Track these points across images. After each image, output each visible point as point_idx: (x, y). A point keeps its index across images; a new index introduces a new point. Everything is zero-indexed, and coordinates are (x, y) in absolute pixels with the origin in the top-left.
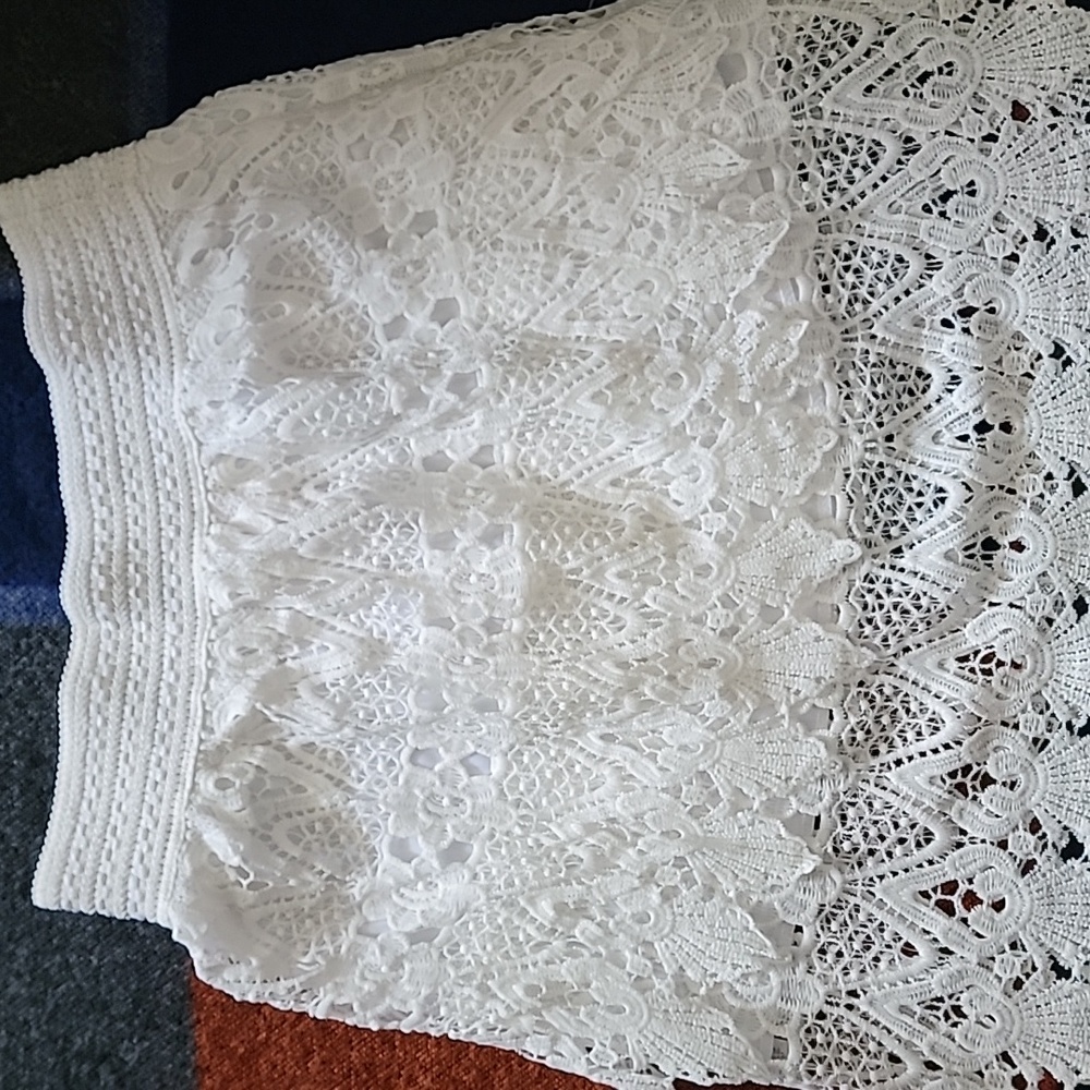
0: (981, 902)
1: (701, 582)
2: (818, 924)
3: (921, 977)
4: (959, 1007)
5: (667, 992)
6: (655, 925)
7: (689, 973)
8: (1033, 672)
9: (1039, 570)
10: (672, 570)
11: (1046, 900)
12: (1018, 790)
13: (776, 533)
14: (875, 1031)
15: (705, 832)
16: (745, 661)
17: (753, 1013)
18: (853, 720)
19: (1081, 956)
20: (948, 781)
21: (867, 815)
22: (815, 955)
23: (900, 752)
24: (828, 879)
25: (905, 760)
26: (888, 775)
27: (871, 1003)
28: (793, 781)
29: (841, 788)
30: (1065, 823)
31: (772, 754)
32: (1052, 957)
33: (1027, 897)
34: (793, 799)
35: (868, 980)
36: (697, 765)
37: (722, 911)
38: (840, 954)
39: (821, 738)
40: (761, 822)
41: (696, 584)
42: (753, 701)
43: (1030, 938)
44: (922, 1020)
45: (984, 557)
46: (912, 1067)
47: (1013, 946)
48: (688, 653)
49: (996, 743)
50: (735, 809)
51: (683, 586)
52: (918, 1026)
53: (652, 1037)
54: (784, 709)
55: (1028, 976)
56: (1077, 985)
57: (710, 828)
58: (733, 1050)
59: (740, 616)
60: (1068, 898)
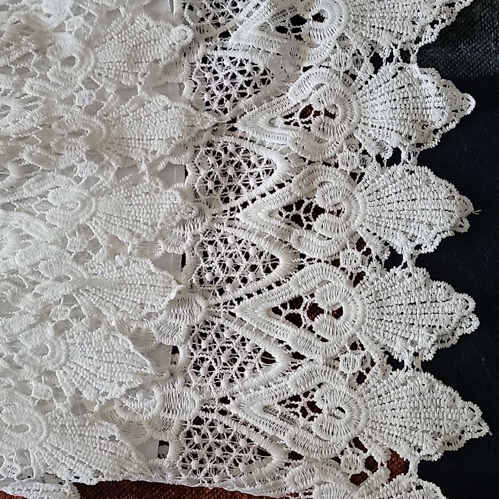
0: (322, 311)
1: (67, 70)
2: (189, 343)
3: (280, 379)
4: (314, 403)
5: (64, 411)
6: (53, 355)
7: (85, 394)
8: (344, 118)
9: (338, 33)
10: (44, 64)
11: (375, 304)
12: (343, 216)
13: (125, 27)
14: (244, 431)
15: (89, 274)
16: (109, 131)
17: (139, 424)
18: (203, 173)
19: (410, 348)
20: (285, 214)
21: (223, 251)
22: (190, 370)
23: (245, 196)
24: (194, 304)
25: (250, 202)
26: (237, 215)
27: (239, 406)
28: (159, 227)
29: (200, 230)
30: (385, 238)
31: (138, 205)
32: (386, 353)
33: (359, 303)
34: (161, 242)
35: (236, 387)
36: (78, 219)
37: (107, 338)
38: (211, 368)
39: (177, 189)
40: (134, 262)
41: (63, 72)
42: (117, 161)
43: (367, 339)
44: (283, 417)
45: (294, 31)
46: (277, 458)
47: (354, 347)
48: (59, 126)
49: (321, 179)
50: (113, 254)
51: (54, 75)
52: (280, 423)
53: (49, 449)
54: (143, 167)
55: (368, 370)
56: (410, 373)
57: (94, 271)
58: (118, 453)
59: (102, 95)
60: (394, 301)
